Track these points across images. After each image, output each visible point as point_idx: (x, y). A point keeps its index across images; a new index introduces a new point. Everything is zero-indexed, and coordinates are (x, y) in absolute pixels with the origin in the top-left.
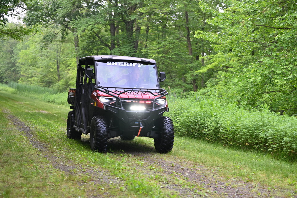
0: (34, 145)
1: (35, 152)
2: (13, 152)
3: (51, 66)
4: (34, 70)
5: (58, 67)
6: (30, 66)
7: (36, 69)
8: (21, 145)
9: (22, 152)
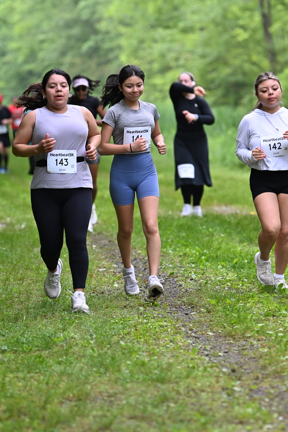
0: (206, 353)
1: (213, 380)
2: (129, 386)
3: (237, 18)
4: (172, 41)
5: (267, 22)
6: (153, 27)
7: (179, 36)
8: (153, 354)
9: (162, 381)
